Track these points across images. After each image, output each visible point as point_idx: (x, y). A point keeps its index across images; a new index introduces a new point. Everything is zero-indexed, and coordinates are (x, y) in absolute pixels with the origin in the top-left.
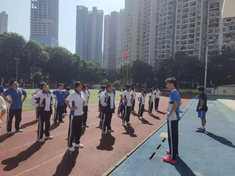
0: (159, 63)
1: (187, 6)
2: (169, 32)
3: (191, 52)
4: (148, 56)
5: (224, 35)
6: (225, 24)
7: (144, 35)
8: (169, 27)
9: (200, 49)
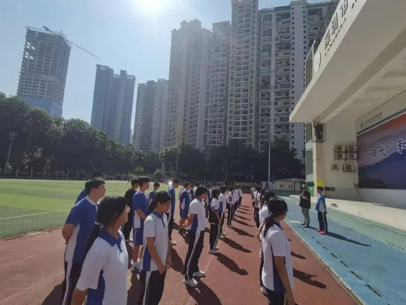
0: (210, 150)
1: (239, 91)
2: (221, 116)
3: (244, 141)
4: (196, 140)
5: (275, 125)
6: (276, 114)
7: (192, 115)
8: (220, 110)
9: (253, 138)
